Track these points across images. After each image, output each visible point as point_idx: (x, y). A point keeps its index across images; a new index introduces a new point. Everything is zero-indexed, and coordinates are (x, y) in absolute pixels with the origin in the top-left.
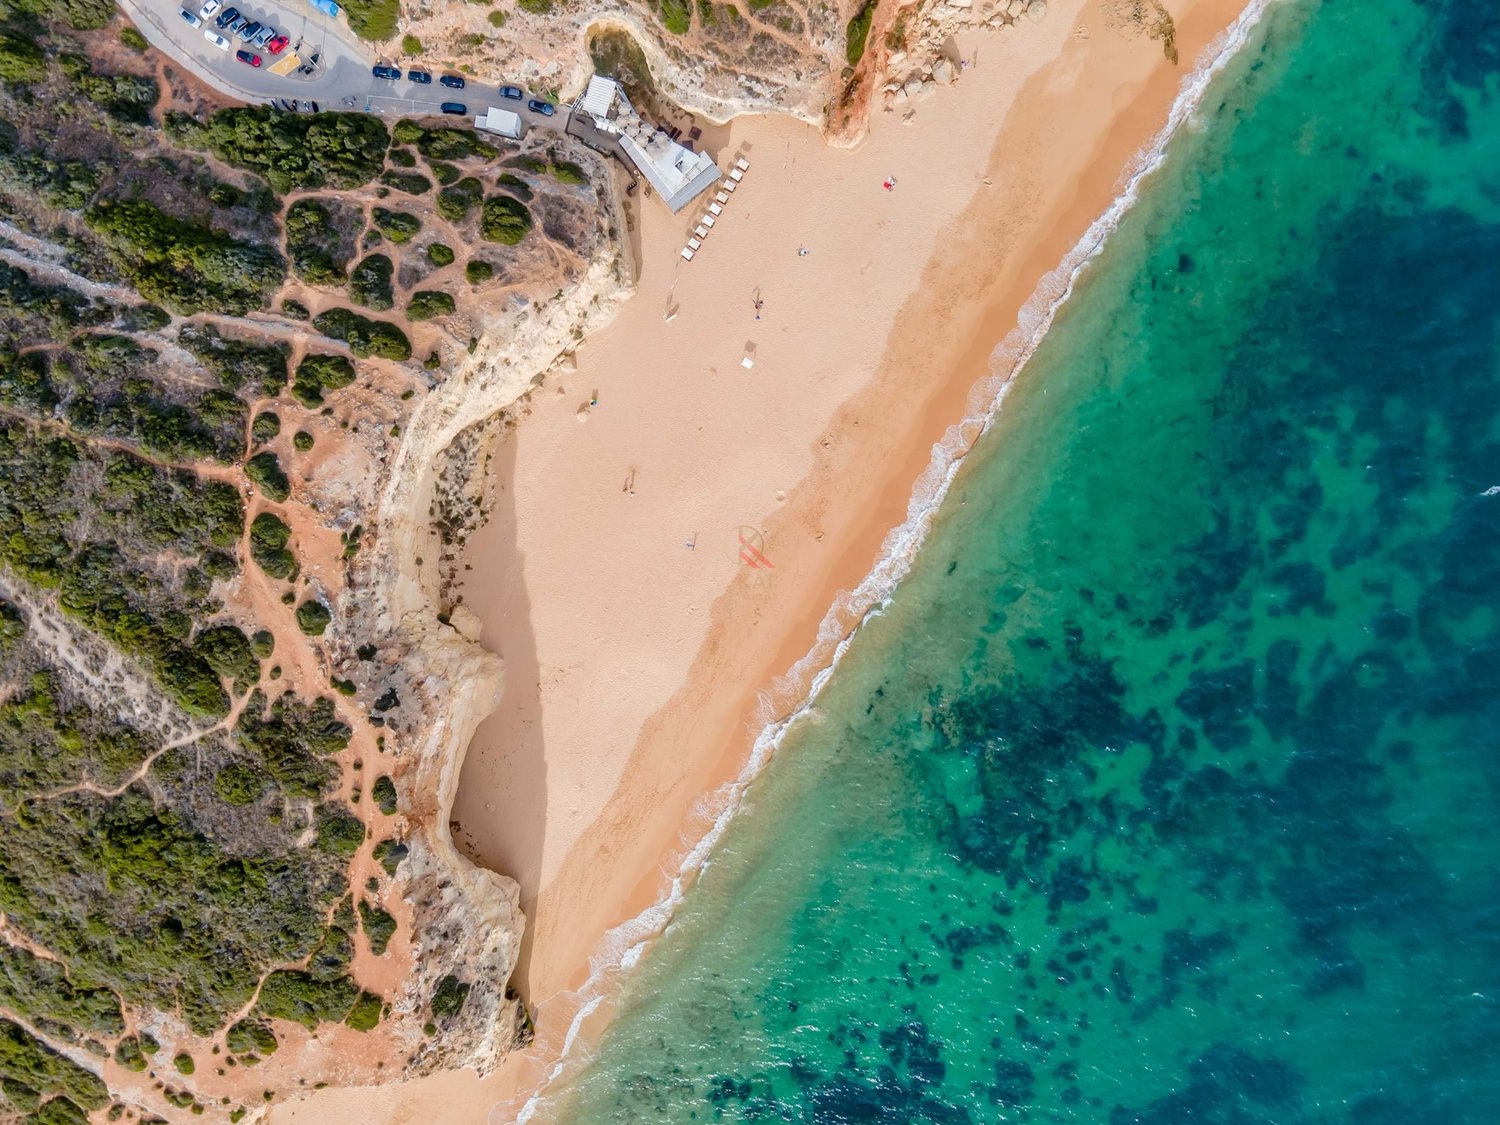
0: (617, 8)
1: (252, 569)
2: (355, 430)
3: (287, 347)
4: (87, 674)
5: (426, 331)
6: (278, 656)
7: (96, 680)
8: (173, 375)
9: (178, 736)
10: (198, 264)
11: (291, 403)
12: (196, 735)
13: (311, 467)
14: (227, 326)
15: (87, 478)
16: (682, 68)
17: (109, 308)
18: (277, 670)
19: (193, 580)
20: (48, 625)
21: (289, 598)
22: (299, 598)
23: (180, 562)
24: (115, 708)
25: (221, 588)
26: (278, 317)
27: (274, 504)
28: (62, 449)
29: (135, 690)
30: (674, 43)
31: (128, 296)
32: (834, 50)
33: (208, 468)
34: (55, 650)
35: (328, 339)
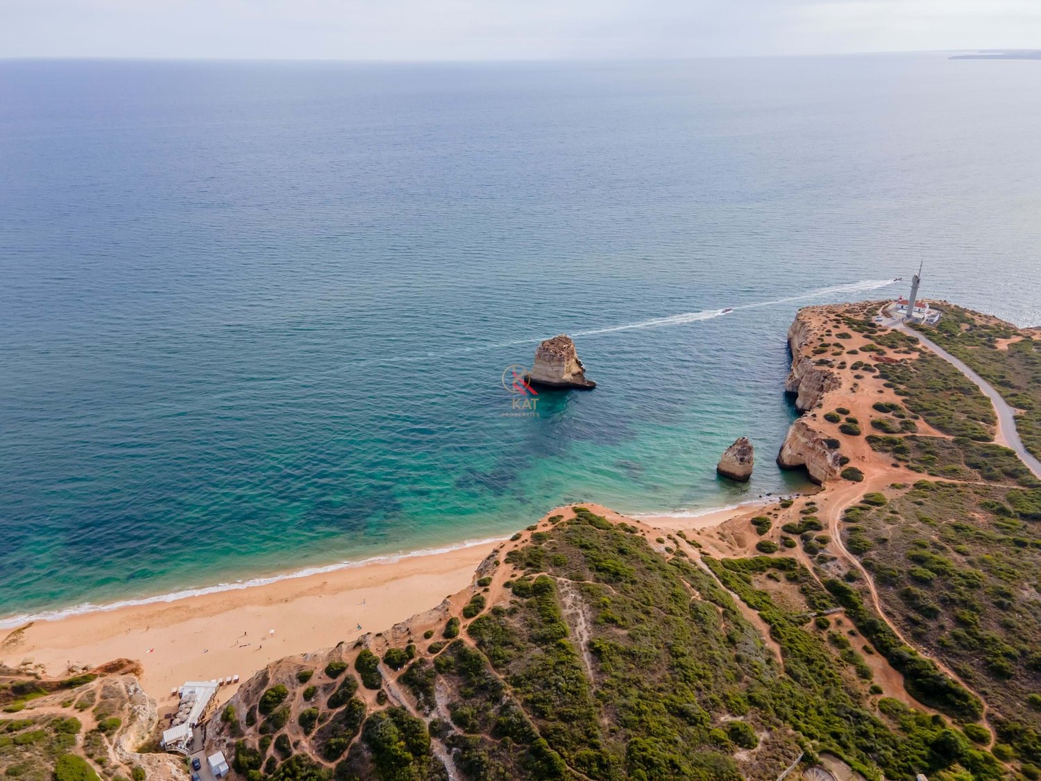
0: (120, 747)
1: (489, 604)
2: (408, 629)
3: (398, 681)
4: (581, 615)
5: (347, 658)
6: (508, 579)
7: (580, 611)
8: (449, 690)
9: (566, 582)
10: (395, 738)
11: (419, 652)
12: (559, 579)
13: (435, 625)
14: (411, 705)
15: (517, 668)
16: (139, 713)
17: (448, 745)
18: (513, 576)
19: (512, 612)
20: (581, 636)
21: (486, 590)
22: (483, 589)
23: (511, 621)
24: (581, 601)
25: (505, 605)
26: (390, 698)
27: (460, 619)
28: (517, 682)
29: (568, 601)
30: (127, 721)
31: (437, 746)
32: (95, 684)
33: (470, 643)
34: (586, 628)
35: (382, 673)
